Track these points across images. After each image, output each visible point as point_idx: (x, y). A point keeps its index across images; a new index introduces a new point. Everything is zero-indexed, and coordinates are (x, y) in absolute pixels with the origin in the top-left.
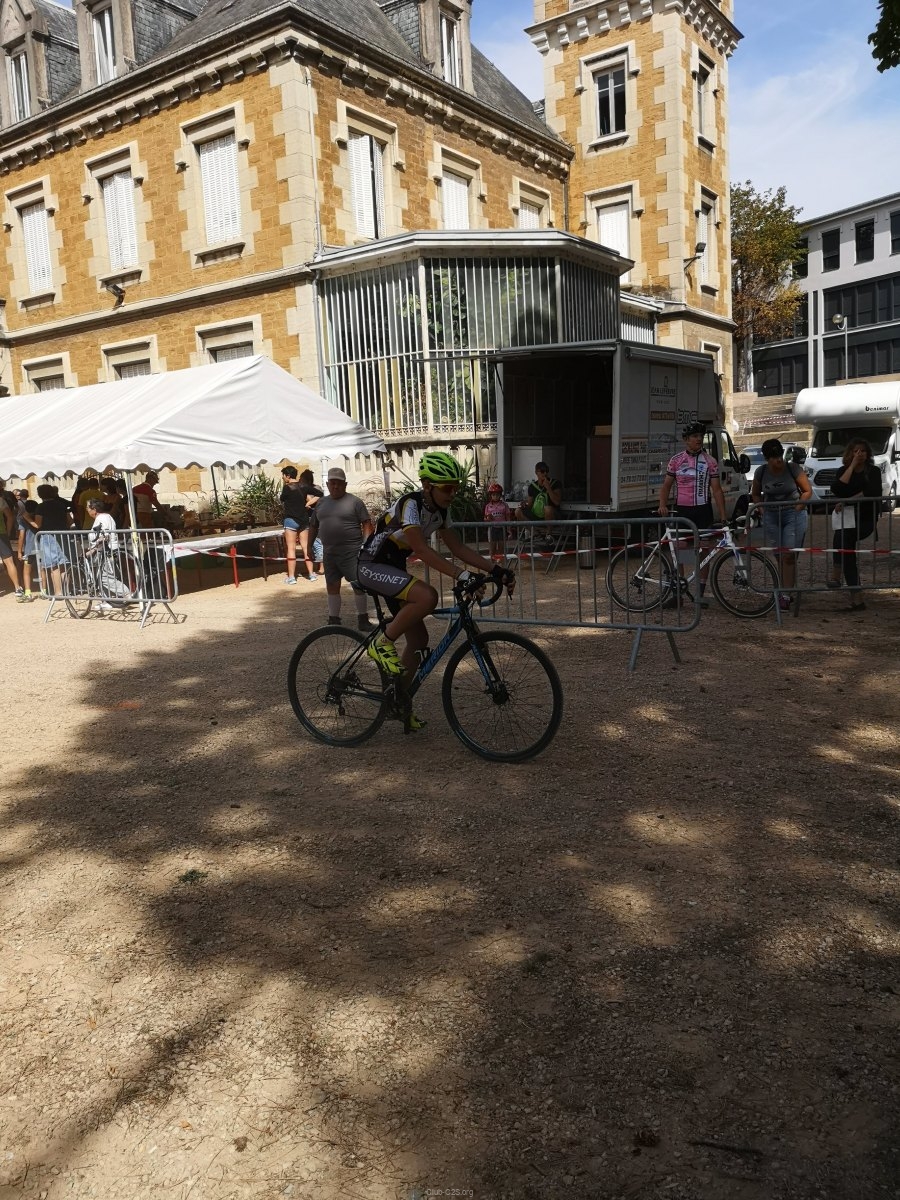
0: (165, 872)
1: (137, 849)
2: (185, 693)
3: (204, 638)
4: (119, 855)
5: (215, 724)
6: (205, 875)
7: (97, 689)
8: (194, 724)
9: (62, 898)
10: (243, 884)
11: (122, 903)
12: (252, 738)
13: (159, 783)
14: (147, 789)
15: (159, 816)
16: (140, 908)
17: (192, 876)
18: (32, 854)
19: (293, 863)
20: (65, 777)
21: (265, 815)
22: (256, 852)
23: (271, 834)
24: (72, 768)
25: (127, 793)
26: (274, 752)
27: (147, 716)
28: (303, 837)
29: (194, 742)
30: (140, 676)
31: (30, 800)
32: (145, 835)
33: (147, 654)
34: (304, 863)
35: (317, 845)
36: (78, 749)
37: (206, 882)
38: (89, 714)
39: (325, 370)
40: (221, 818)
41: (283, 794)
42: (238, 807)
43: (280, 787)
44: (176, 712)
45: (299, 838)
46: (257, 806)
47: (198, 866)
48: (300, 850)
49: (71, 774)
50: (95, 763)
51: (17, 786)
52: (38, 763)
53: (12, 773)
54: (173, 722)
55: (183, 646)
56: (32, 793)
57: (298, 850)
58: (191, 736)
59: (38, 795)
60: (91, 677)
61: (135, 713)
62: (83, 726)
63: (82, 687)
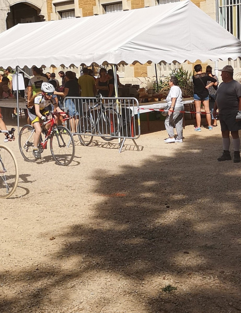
0: (154, 285)
1: (137, 272)
2: (149, 189)
3: (155, 159)
4: (128, 275)
5: (168, 207)
6: (176, 289)
7: (102, 185)
8: (157, 207)
9: (102, 296)
10: (197, 295)
11: (134, 301)
12: (189, 216)
13: (143, 238)
14: (137, 241)
15: (146, 256)
16: (144, 304)
17: (168, 289)
18: (82, 272)
19: (222, 285)
20: (93, 232)
21: (203, 258)
22: (201, 278)
23: (208, 269)
24: (95, 227)
25: (127, 242)
26: (203, 225)
27: (131, 201)
28: (226, 271)
29: (159, 217)
30: (123, 179)
31: (76, 243)
32: (140, 265)
33: (125, 167)
34: (228, 286)
35: (234, 276)
36: (97, 217)
37: (177, 292)
38: (99, 199)
39: (219, 9)
40: (179, 258)
41: (211, 248)
42: (188, 253)
43: (209, 243)
44: (146, 199)
45: (224, 272)
46: (198, 253)
47: (171, 283)
48: (225, 279)
49: (95, 230)
50: (107, 225)
51: (67, 235)
52: (77, 223)
53: (64, 228)
54: (145, 205)
55: (144, 163)
56: (76, 239)
57: (224, 278)
58: (157, 213)
59: (80, 240)
60: (97, 178)
61: (124, 199)
62: (98, 205)
63: (93, 183)
